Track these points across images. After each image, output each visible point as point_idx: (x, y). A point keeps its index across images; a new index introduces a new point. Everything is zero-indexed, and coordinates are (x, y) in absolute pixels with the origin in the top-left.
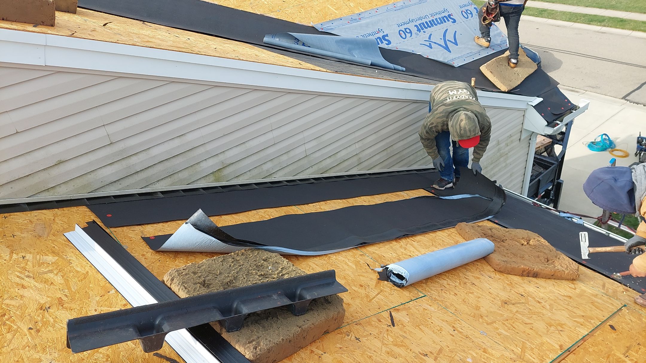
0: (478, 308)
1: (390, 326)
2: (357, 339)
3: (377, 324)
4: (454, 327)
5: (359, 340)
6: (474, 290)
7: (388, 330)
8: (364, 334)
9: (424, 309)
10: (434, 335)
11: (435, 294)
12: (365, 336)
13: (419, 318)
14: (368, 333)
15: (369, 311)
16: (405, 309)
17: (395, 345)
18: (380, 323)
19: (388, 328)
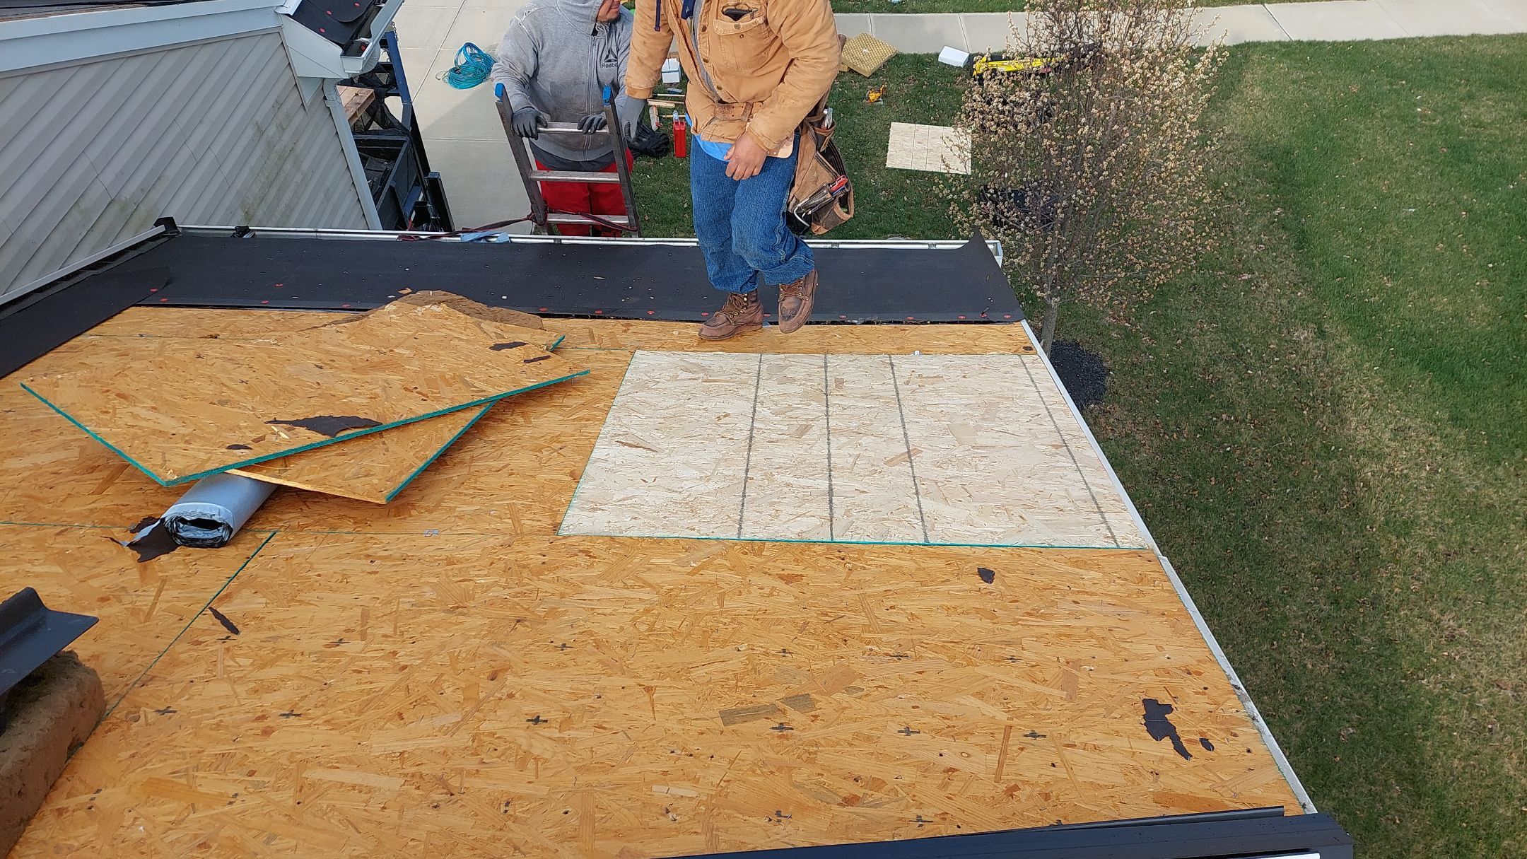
1: (227, 638)
2: (163, 712)
3: (195, 654)
4: (369, 556)
5: (171, 712)
7: (228, 650)
8: (176, 691)
9: (287, 559)
10: (335, 596)
11: (294, 517)
12: (180, 696)
13: (285, 584)
14: (183, 684)
15: (158, 639)
16: (243, 585)
17: (263, 666)
18: (200, 647)
19: (226, 645)
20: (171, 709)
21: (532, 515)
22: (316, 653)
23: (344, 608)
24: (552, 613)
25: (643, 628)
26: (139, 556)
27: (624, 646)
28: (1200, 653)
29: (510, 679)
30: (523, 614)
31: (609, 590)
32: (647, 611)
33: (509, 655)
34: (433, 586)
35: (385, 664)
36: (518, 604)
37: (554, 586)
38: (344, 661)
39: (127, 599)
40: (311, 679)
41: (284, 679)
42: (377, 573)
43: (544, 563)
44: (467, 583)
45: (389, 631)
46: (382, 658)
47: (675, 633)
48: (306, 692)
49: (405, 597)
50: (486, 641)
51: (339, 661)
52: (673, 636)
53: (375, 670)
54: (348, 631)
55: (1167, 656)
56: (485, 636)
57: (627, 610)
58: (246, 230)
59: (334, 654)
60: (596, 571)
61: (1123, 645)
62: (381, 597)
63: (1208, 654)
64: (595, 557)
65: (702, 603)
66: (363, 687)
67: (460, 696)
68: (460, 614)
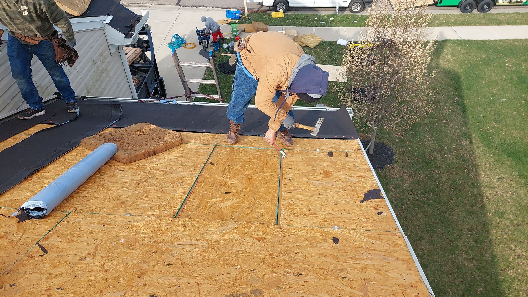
0: (118, 198)
1: (43, 255)
2: (11, 285)
3: (29, 261)
4: (102, 223)
5: (15, 285)
6: (111, 187)
7: (42, 260)
8: (19, 277)
9: (72, 223)
10: (87, 239)
11: (78, 207)
12: (20, 279)
13: (69, 234)
14: (22, 274)
15: (17, 255)
16: (54, 233)
17: (54, 268)
18: (32, 258)
19: (42, 258)
20: (15, 284)
21: (166, 209)
22: (75, 263)
23: (89, 244)
24: (167, 250)
25: (201, 257)
26: (19, 220)
27: (192, 265)
28: (417, 278)
29: (146, 277)
30: (156, 250)
31: (190, 241)
32: (203, 250)
33: (147, 267)
34: (124, 237)
35: (100, 269)
36: (155, 246)
37: (170, 238)
38: (85, 267)
39: (10, 237)
40: (71, 274)
41: (60, 273)
42: (104, 230)
43: (167, 229)
44: (137, 236)
45: (104, 255)
46: (99, 266)
47: (213, 260)
48: (67, 279)
49: (113, 241)
50: (140, 261)
51: (83, 267)
52: (212, 261)
53: (96, 271)
54: (89, 254)
55: (404, 279)
56: (140, 258)
57: (196, 250)
58: (85, 97)
59: (81, 264)
60: (186, 233)
61: (387, 273)
62: (104, 240)
63: (420, 278)
64: (187, 227)
65: (225, 248)
66: (89, 278)
67: (126, 284)
68: (132, 249)
